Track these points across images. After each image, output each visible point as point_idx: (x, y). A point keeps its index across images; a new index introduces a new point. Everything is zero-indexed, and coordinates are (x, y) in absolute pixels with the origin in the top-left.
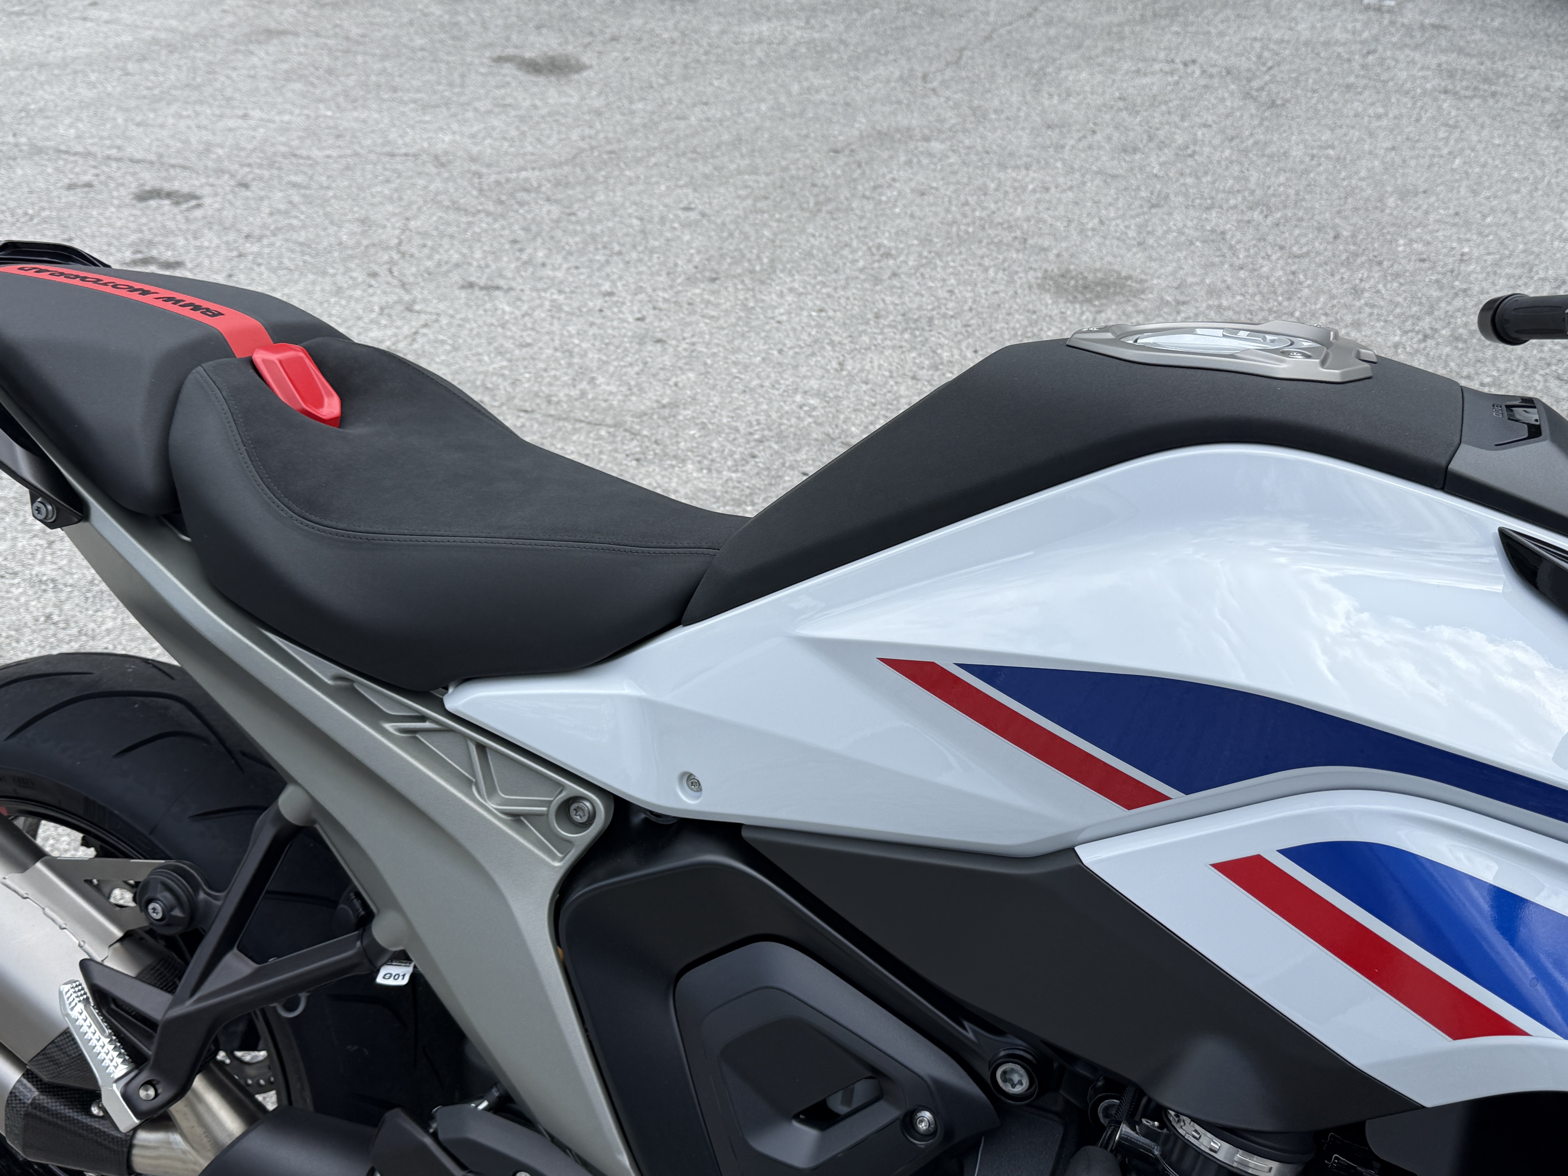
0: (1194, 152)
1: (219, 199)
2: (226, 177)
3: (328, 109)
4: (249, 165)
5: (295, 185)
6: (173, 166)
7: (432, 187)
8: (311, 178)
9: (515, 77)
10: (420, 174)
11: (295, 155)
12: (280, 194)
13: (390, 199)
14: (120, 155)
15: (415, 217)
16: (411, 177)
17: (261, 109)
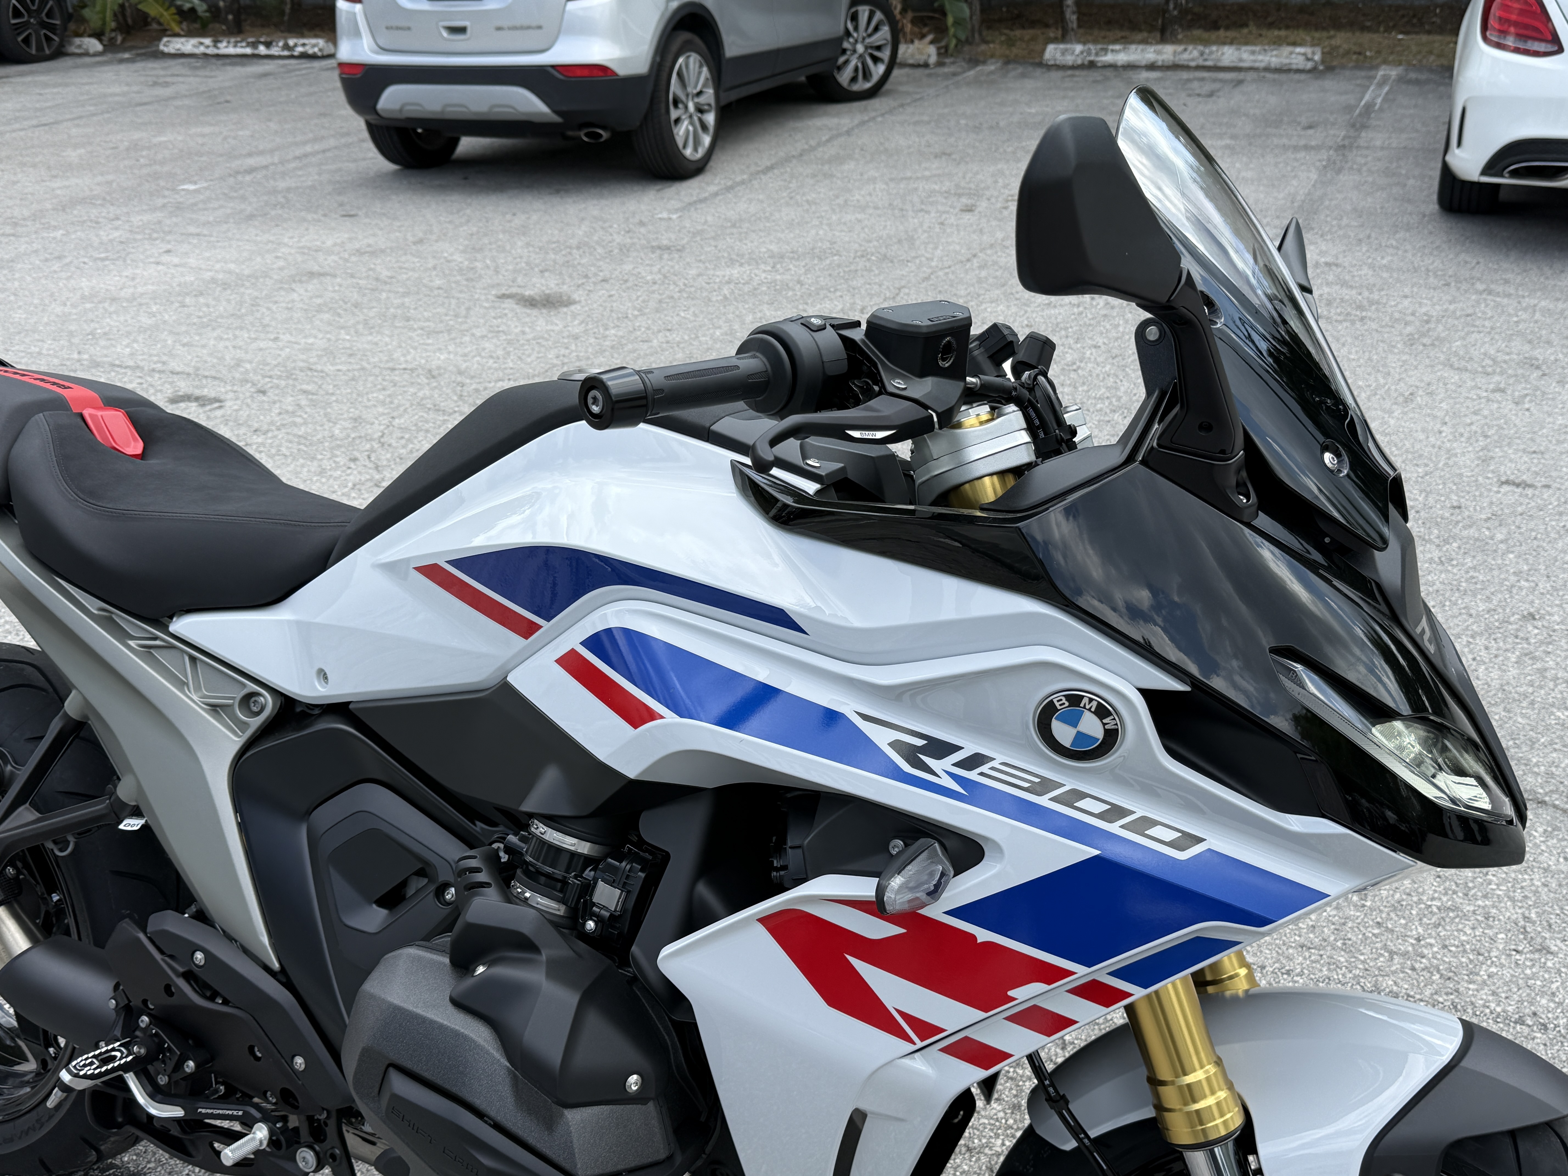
0: (1079, 367)
1: (239, 402)
2: (249, 385)
3: (348, 334)
4: (270, 377)
5: (305, 392)
6: (206, 377)
7: (420, 394)
8: (320, 387)
9: (512, 310)
10: (412, 383)
11: (311, 369)
12: (291, 399)
13: (383, 403)
14: (164, 368)
15: (400, 416)
16: (404, 386)
17: (291, 334)
